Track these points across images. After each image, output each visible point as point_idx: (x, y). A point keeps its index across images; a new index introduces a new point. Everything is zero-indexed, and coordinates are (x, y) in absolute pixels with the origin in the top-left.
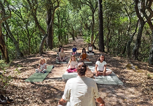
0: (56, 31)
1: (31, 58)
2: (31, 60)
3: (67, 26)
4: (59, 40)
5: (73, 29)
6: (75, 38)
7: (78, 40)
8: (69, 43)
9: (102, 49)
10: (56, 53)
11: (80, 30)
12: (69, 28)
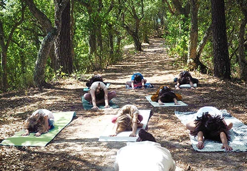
0: (81, 21)
1: (13, 98)
2: (13, 101)
3: (116, 7)
4: (93, 49)
5: (135, 17)
6: (143, 44)
7: (153, 50)
8: (125, 60)
9: (223, 71)
10: (82, 86)
11: (159, 20)
12: (123, 11)
